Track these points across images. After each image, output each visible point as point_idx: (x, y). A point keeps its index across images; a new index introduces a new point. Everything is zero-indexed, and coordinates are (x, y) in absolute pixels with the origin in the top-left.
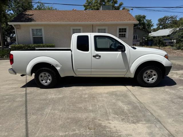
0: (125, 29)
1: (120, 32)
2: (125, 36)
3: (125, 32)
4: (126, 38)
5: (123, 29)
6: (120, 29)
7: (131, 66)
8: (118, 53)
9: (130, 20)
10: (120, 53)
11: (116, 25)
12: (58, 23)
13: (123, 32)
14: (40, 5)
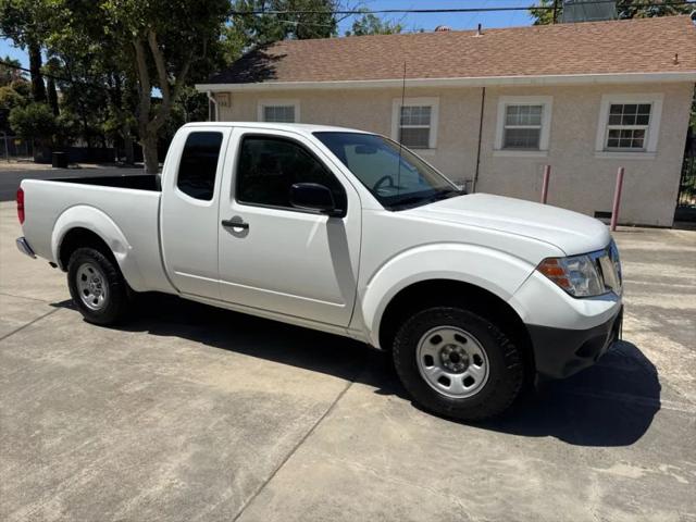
0: (646, 108)
1: (612, 121)
2: (637, 144)
3: (644, 121)
4: (645, 151)
5: (630, 108)
6: (615, 108)
7: (365, 289)
8: (313, 223)
9: (676, 63)
10: (321, 224)
11: (597, 89)
12: (347, 83)
13: (632, 124)
14: (364, 21)
